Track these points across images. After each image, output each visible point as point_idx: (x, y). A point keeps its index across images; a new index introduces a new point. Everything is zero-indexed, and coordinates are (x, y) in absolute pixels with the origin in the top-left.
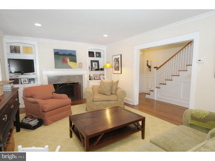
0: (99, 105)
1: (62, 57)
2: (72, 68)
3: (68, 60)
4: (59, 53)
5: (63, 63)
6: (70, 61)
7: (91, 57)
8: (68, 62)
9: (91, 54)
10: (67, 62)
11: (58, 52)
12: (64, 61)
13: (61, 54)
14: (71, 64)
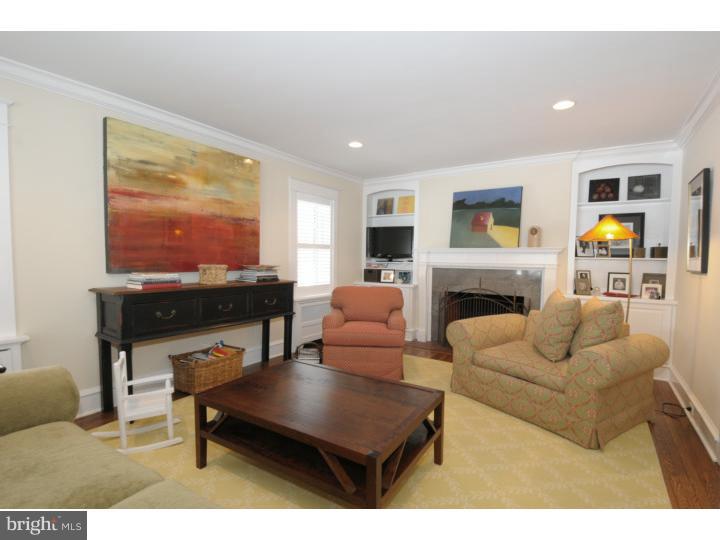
0: (512, 394)
1: (471, 215)
2: (497, 246)
3: (491, 221)
4: (466, 202)
5: (473, 230)
6: (496, 223)
7: (600, 199)
8: (489, 227)
9: (602, 190)
10: (484, 227)
11: (464, 200)
12: (479, 225)
13: (470, 203)
14: (496, 232)
